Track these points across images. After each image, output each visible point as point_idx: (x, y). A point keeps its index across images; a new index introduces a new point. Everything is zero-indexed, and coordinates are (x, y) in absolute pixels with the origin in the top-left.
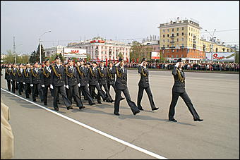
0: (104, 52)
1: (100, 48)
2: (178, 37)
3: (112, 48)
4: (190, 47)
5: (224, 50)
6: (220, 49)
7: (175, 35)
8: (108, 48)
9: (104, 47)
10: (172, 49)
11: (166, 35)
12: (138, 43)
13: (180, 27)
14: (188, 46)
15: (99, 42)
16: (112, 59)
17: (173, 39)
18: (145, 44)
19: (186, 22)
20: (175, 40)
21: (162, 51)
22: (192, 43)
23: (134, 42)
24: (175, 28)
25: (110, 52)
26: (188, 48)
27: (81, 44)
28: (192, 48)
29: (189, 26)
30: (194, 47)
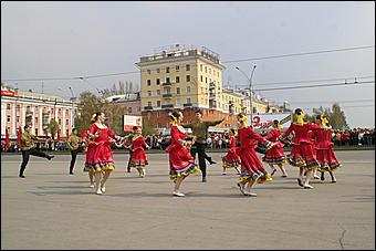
0: (13, 118)
2: (178, 85)
3: (33, 110)
4: (203, 105)
5: (268, 109)
6: (261, 109)
7: (173, 81)
8: (24, 110)
9: (13, 107)
10: (167, 109)
11: (154, 82)
12: (94, 97)
13: (182, 64)
14: (200, 102)
16: (33, 133)
17: (168, 90)
18: (110, 99)
19: (193, 53)
20: (173, 91)
21: (147, 112)
22: (208, 98)
23: (84, 96)
24: (172, 65)
25: (28, 119)
26: (200, 106)
28: (208, 107)
29: (199, 63)
30: (211, 105)
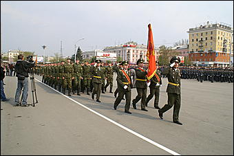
0: (135, 56)
1: (131, 52)
2: (206, 41)
3: (143, 52)
4: (218, 50)
7: (204, 39)
8: (139, 52)
9: (135, 51)
10: (201, 53)
11: (195, 40)
13: (209, 31)
15: (131, 46)
17: (202, 43)
18: (175, 48)
19: (215, 26)
20: (204, 44)
22: (222, 47)
24: (204, 32)
25: (141, 56)
26: (217, 52)
27: (116, 48)
28: (222, 52)
29: (218, 30)
30: (223, 51)
